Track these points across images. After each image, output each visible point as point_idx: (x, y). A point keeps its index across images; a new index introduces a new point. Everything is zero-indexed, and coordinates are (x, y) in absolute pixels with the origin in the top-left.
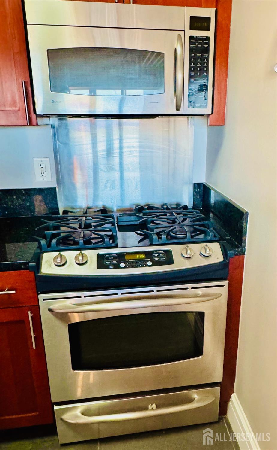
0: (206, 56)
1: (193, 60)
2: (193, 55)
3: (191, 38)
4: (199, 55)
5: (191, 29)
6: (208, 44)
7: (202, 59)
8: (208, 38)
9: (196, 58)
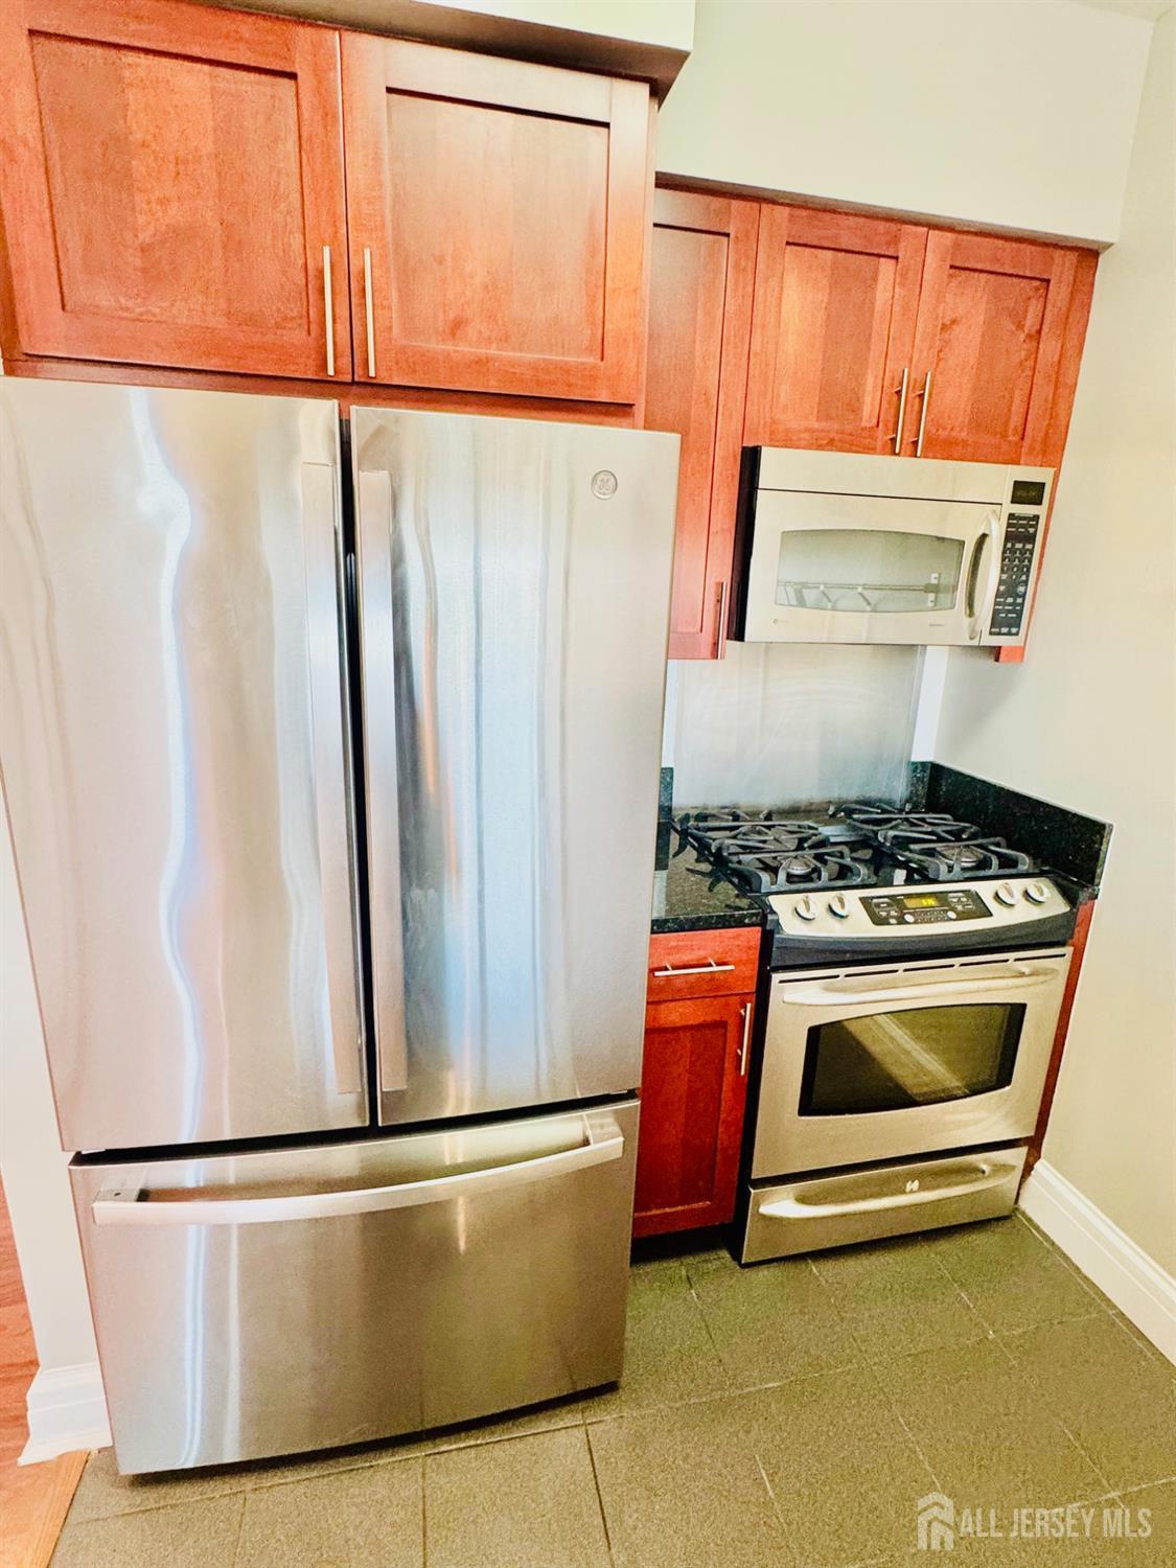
0: (1029, 546)
1: (1008, 554)
2: (1009, 545)
3: (1011, 516)
4: (1019, 546)
5: (1012, 502)
6: (1035, 526)
7: (1023, 551)
8: (1036, 518)
9: (1013, 550)
